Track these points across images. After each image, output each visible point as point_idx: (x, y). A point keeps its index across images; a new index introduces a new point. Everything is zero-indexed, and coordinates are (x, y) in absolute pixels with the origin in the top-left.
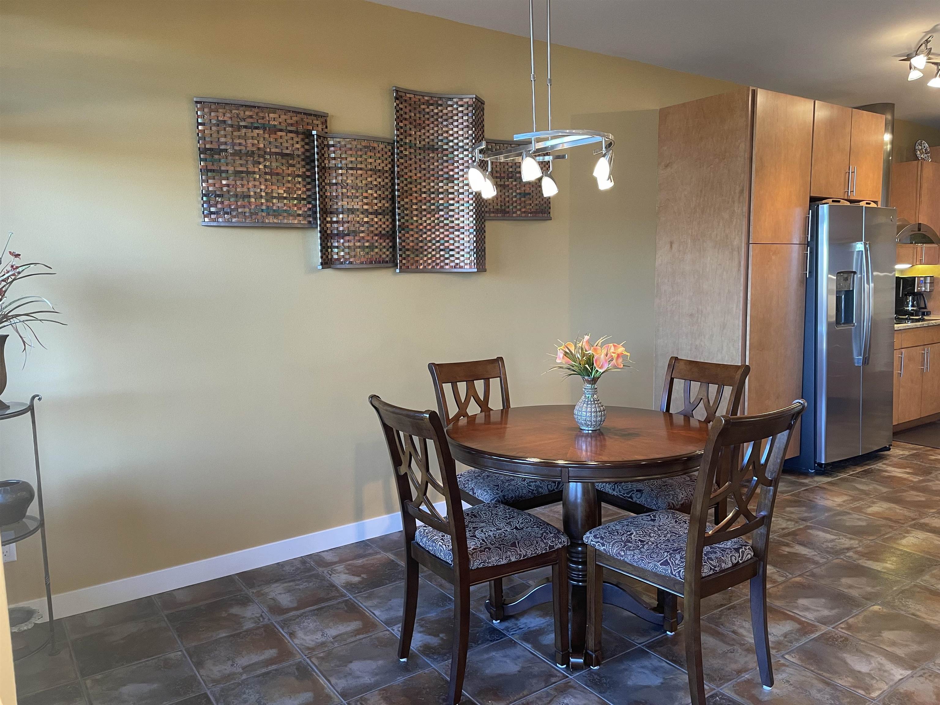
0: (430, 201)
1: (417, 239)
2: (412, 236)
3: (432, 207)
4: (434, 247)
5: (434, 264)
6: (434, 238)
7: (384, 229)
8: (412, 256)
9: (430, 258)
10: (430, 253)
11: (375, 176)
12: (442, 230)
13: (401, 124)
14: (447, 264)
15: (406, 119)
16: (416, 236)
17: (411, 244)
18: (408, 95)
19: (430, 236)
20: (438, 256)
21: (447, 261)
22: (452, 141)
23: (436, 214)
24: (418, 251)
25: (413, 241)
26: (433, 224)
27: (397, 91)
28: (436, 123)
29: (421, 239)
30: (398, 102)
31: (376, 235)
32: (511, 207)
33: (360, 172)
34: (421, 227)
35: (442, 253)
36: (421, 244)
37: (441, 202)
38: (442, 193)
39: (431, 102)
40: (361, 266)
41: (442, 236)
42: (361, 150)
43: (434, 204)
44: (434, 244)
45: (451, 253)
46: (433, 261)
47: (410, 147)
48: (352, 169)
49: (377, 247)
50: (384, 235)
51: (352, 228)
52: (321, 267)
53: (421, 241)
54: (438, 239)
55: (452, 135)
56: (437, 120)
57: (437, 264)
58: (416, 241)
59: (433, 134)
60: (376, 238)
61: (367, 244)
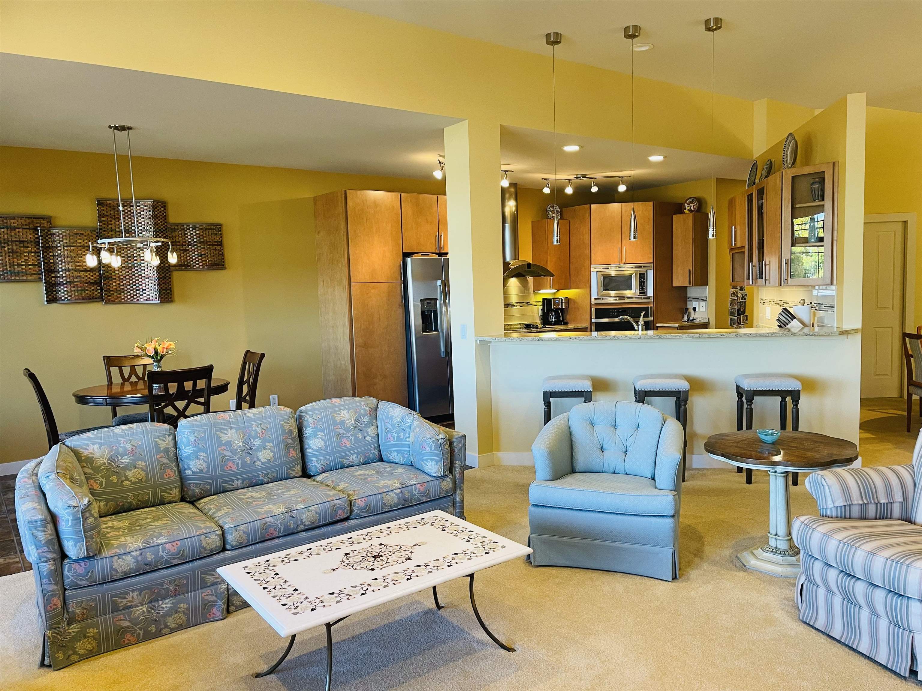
0: (127, 262)
1: (119, 284)
2: (115, 282)
3: (130, 265)
4: (132, 289)
5: (132, 299)
6: (132, 283)
7: (92, 279)
8: (115, 294)
9: (130, 295)
10: (130, 292)
11: (83, 250)
12: (137, 278)
13: (103, 219)
14: (141, 298)
15: (107, 216)
16: (118, 282)
17: (115, 287)
18: (108, 202)
19: (129, 282)
20: (135, 294)
21: (141, 297)
22: (141, 226)
23: (132, 269)
24: (120, 291)
25: (116, 286)
26: (130, 275)
27: (98, 201)
28: (129, 216)
29: (122, 284)
30: (100, 206)
31: (86, 283)
32: (192, 263)
33: (72, 248)
34: (122, 277)
35: (138, 292)
36: (122, 287)
37: (135, 262)
38: (136, 257)
39: (126, 204)
40: (77, 301)
41: (137, 282)
42: (73, 236)
43: (130, 263)
44: (132, 287)
45: (144, 292)
46: (132, 297)
47: (112, 231)
48: (66, 246)
49: (87, 290)
50: (92, 283)
51: (68, 280)
52: (46, 303)
53: (123, 285)
54: (134, 284)
55: (141, 223)
56: (130, 215)
57: (134, 299)
58: (118, 286)
59: (128, 223)
60: (87, 285)
61: (80, 289)
